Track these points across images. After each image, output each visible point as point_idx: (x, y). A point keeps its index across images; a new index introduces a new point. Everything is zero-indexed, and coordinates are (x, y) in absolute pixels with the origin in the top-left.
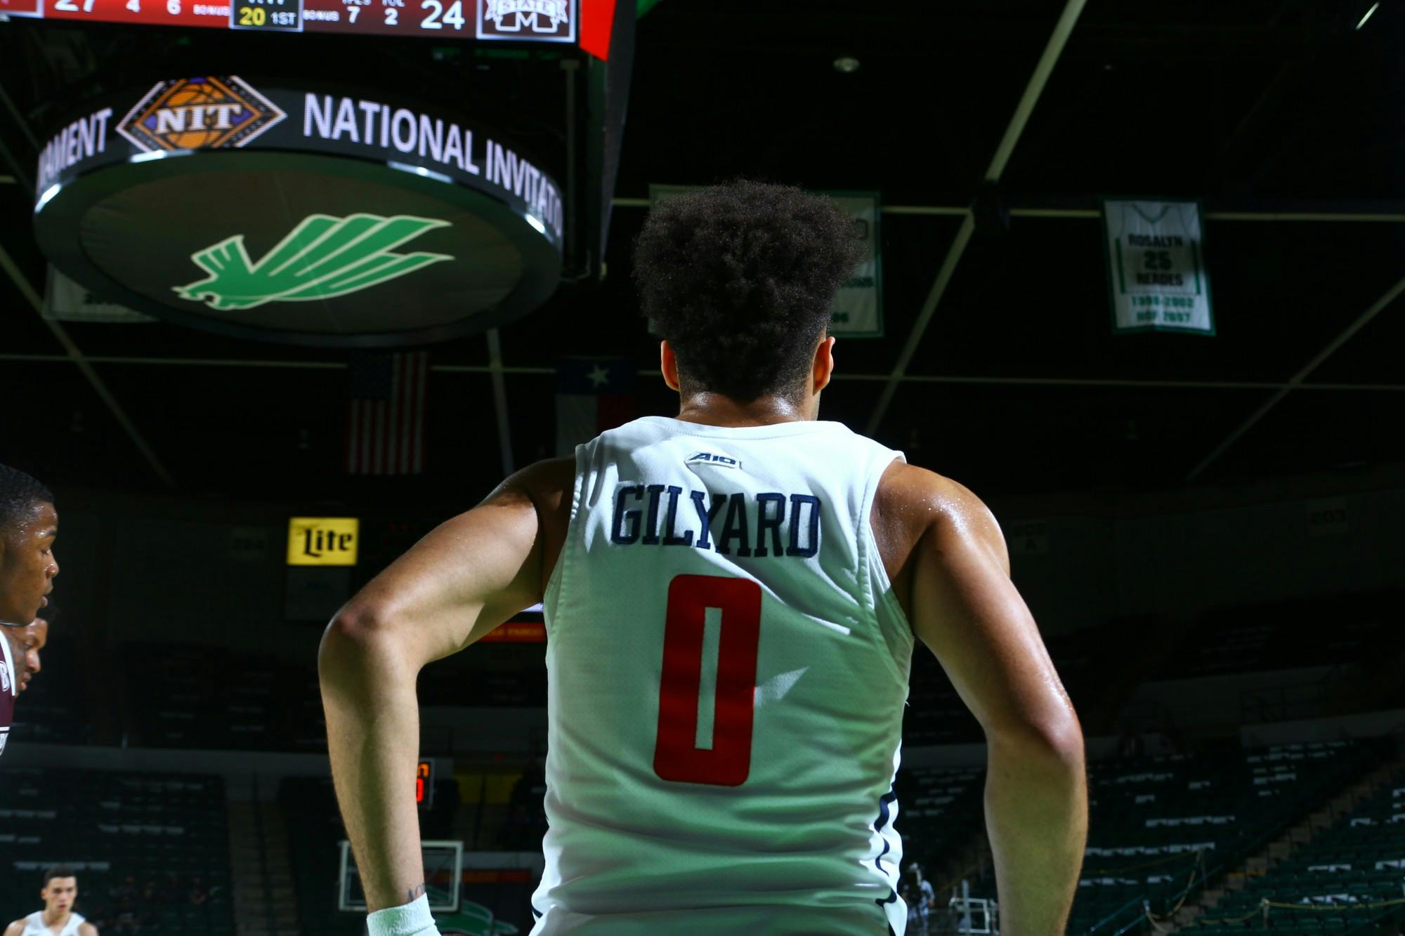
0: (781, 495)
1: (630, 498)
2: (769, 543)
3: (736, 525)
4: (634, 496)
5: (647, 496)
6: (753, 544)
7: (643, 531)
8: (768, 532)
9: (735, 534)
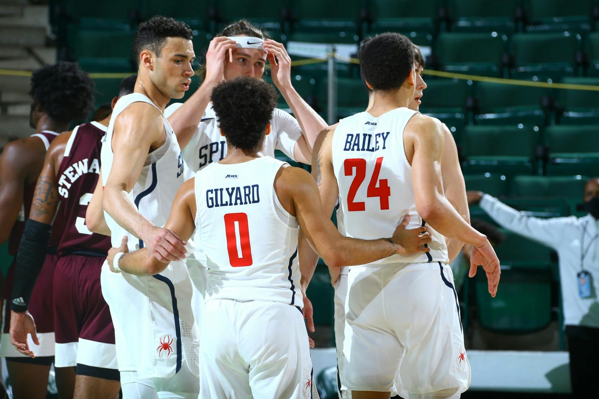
0: (249, 186)
1: (210, 193)
2: (247, 201)
3: (238, 196)
4: (210, 192)
5: (214, 192)
6: (243, 201)
7: (215, 204)
8: (247, 197)
9: (238, 199)
